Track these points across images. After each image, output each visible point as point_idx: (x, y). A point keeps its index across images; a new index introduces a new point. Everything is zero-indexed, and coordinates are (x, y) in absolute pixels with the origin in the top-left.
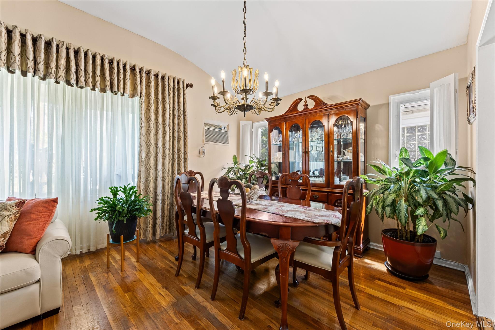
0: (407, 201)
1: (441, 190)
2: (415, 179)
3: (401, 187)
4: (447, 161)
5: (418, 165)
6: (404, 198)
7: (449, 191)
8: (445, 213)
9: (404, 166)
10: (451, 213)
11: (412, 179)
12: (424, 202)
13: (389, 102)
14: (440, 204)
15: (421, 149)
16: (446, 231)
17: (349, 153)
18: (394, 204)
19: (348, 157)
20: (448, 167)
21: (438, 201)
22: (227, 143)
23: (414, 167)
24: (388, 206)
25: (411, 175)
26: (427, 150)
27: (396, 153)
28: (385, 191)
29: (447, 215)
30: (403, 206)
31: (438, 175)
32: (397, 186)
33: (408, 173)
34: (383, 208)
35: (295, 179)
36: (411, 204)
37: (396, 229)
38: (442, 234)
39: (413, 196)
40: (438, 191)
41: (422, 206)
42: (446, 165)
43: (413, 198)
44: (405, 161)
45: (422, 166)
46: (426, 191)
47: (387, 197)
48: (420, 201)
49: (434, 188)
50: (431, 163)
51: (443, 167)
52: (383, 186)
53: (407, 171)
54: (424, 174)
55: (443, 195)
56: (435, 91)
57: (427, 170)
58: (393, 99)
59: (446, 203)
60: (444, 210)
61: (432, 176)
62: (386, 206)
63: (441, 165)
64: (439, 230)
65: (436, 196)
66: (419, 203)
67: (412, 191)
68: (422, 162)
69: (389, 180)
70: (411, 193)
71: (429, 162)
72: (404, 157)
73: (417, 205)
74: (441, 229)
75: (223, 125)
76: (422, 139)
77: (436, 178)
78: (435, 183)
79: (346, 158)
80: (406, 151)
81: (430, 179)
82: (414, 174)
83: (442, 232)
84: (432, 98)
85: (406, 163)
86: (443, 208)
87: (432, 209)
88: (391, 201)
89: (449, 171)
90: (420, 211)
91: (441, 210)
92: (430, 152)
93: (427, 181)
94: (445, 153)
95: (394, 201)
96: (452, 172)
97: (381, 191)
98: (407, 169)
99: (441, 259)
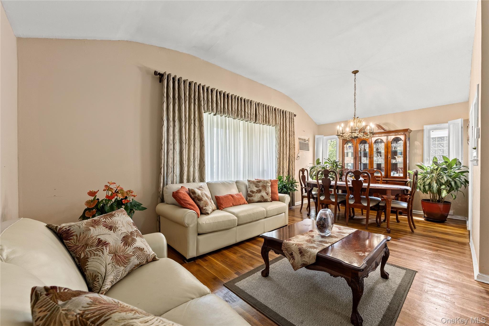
0: (436, 183)
1: (453, 177)
2: (440, 172)
3: (433, 176)
4: (457, 163)
5: (442, 165)
6: (435, 181)
7: (457, 177)
8: (455, 187)
9: (435, 165)
10: (458, 188)
11: (439, 172)
12: (445, 183)
13: (424, 129)
14: (453, 183)
15: (443, 157)
16: (456, 196)
17: (399, 158)
18: (430, 184)
19: (400, 161)
20: (457, 166)
21: (452, 182)
22: (308, 150)
23: (440, 166)
24: (427, 185)
25: (439, 170)
26: (446, 158)
27: (428, 158)
28: (425, 178)
29: (456, 188)
30: (435, 185)
31: (452, 170)
32: (431, 176)
33: (437, 169)
34: (424, 186)
35: (372, 173)
36: (439, 184)
37: (430, 200)
38: (454, 197)
39: (439, 180)
40: (452, 177)
41: (444, 184)
42: (456, 165)
43: (439, 181)
44: (435, 163)
45: (444, 165)
46: (446, 177)
47: (426, 181)
48: (443, 182)
49: (450, 176)
50: (449, 164)
51: (455, 166)
52: (424, 176)
53: (437, 168)
54: (445, 169)
55: (455, 179)
56: (451, 126)
57: (447, 167)
58: (426, 127)
59: (455, 183)
60: (455, 186)
61: (449, 171)
62: (426, 185)
63: (454, 165)
64: (452, 195)
65: (451, 180)
66: (442, 183)
67: (439, 178)
68: (444, 164)
69: (427, 173)
70: (438, 179)
71: (447, 164)
72: (435, 161)
73: (442, 184)
74: (453, 195)
75: (307, 139)
76: (441, 147)
77: (451, 172)
78: (451, 174)
79: (398, 161)
80: (436, 158)
81: (448, 172)
82: (440, 170)
83: (454, 196)
84: (449, 128)
85: (436, 164)
86: (454, 185)
87: (449, 187)
88: (428, 183)
89: (458, 168)
90: (443, 187)
91: (453, 186)
92: (448, 159)
93: (447, 172)
94: (456, 159)
95: (430, 183)
96: (459, 168)
97: (423, 178)
98: (436, 167)
99: (453, 215)
